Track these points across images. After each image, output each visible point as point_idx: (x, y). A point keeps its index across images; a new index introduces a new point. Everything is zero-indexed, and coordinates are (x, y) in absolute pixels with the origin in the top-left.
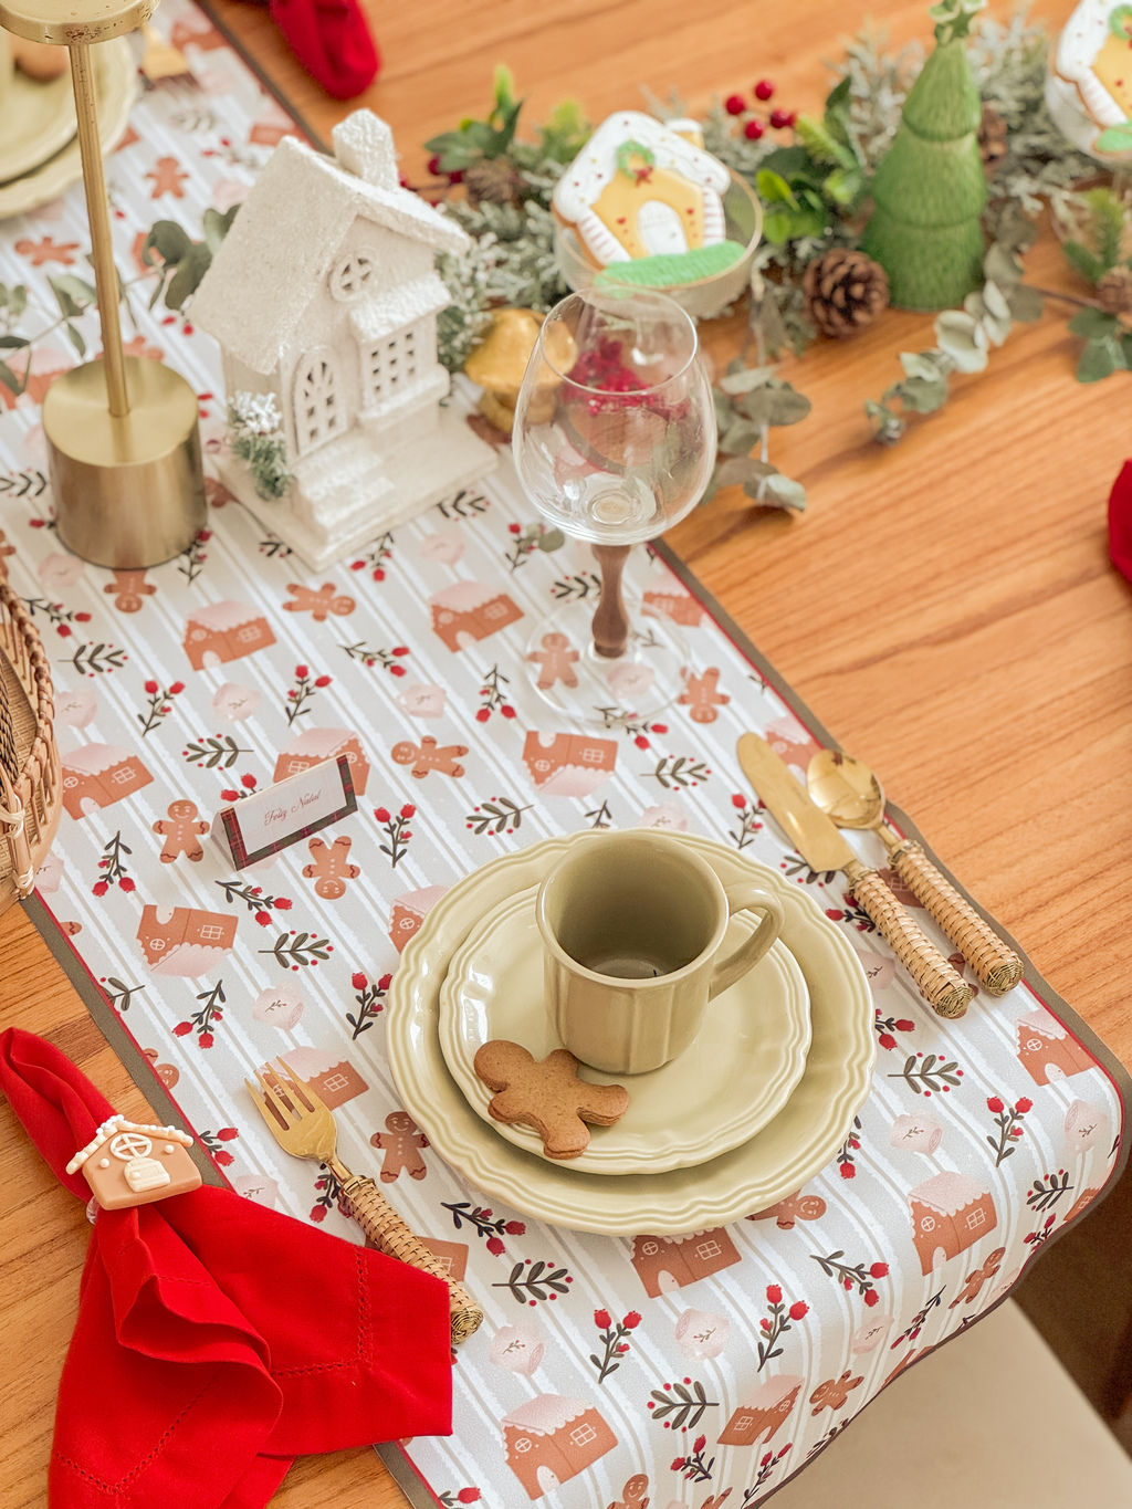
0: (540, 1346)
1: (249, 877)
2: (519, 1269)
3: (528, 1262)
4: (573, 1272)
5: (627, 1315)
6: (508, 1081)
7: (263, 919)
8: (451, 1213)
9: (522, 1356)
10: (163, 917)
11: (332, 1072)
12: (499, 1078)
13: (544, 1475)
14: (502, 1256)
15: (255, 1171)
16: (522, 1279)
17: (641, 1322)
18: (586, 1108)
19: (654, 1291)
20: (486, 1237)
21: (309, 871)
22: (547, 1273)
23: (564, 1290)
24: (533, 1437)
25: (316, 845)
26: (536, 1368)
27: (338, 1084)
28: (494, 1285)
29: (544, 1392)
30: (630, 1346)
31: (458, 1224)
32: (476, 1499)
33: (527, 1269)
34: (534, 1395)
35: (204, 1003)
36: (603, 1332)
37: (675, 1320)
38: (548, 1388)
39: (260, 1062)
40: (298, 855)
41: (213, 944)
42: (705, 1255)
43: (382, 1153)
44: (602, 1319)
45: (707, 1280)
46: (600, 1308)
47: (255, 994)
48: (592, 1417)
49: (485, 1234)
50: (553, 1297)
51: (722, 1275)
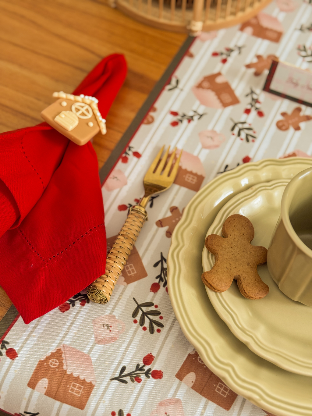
0: (115, 339)
1: (263, 96)
2: (150, 304)
3: (156, 306)
4: (164, 331)
5: (159, 369)
6: (229, 236)
7: (248, 111)
8: (159, 259)
9: (104, 333)
10: (219, 80)
11: (196, 175)
12: (228, 231)
13: (44, 383)
14: (152, 293)
15: (126, 174)
16: (145, 309)
17: (159, 379)
18: (242, 279)
19: (180, 376)
20: (157, 281)
21: (284, 114)
22: (156, 318)
23: (152, 331)
24: (61, 365)
25: (299, 110)
26: (102, 343)
27: (191, 180)
28: (134, 299)
29: (91, 355)
30: (142, 382)
31: (156, 265)
32: (11, 358)
33: (152, 308)
34: (86, 352)
35: (191, 114)
36: (142, 364)
37: (170, 396)
38: (94, 357)
39: (180, 147)
40: (287, 106)
41: (221, 101)
42: (218, 390)
43: (169, 214)
44: (148, 359)
45: (204, 399)
46: (154, 354)
47: (210, 128)
48: (89, 387)
49: (159, 279)
50: (145, 329)
51: (212, 406)
